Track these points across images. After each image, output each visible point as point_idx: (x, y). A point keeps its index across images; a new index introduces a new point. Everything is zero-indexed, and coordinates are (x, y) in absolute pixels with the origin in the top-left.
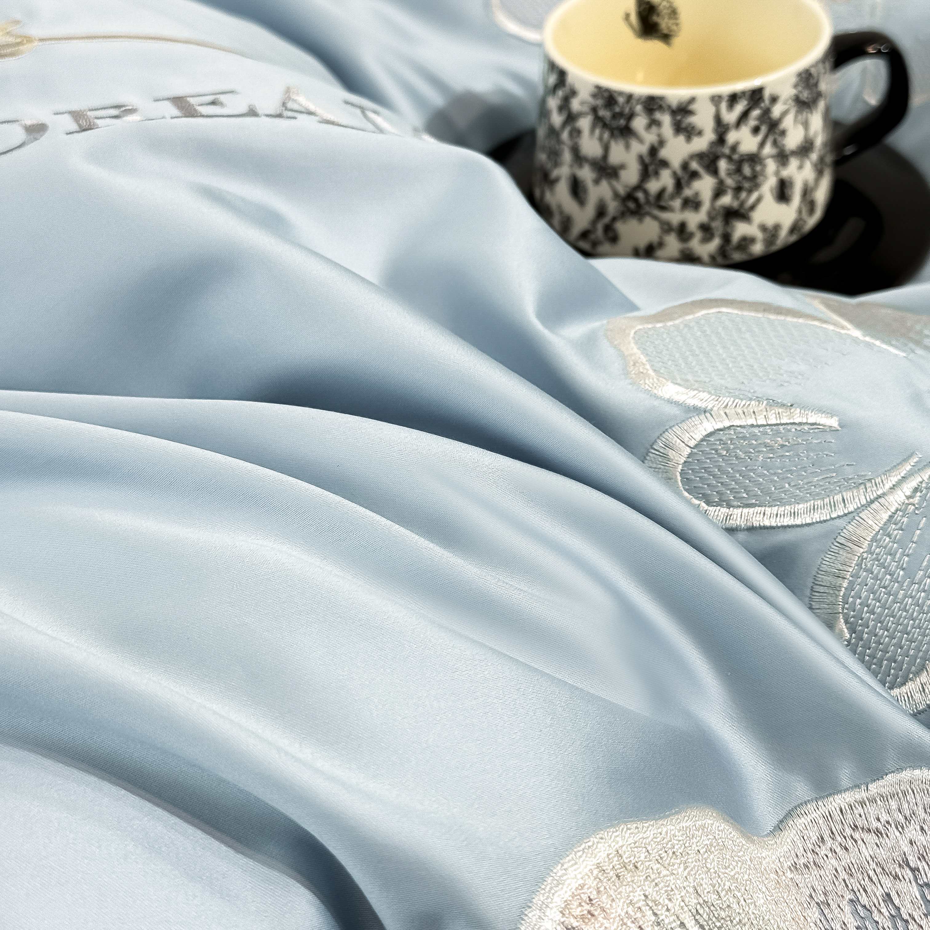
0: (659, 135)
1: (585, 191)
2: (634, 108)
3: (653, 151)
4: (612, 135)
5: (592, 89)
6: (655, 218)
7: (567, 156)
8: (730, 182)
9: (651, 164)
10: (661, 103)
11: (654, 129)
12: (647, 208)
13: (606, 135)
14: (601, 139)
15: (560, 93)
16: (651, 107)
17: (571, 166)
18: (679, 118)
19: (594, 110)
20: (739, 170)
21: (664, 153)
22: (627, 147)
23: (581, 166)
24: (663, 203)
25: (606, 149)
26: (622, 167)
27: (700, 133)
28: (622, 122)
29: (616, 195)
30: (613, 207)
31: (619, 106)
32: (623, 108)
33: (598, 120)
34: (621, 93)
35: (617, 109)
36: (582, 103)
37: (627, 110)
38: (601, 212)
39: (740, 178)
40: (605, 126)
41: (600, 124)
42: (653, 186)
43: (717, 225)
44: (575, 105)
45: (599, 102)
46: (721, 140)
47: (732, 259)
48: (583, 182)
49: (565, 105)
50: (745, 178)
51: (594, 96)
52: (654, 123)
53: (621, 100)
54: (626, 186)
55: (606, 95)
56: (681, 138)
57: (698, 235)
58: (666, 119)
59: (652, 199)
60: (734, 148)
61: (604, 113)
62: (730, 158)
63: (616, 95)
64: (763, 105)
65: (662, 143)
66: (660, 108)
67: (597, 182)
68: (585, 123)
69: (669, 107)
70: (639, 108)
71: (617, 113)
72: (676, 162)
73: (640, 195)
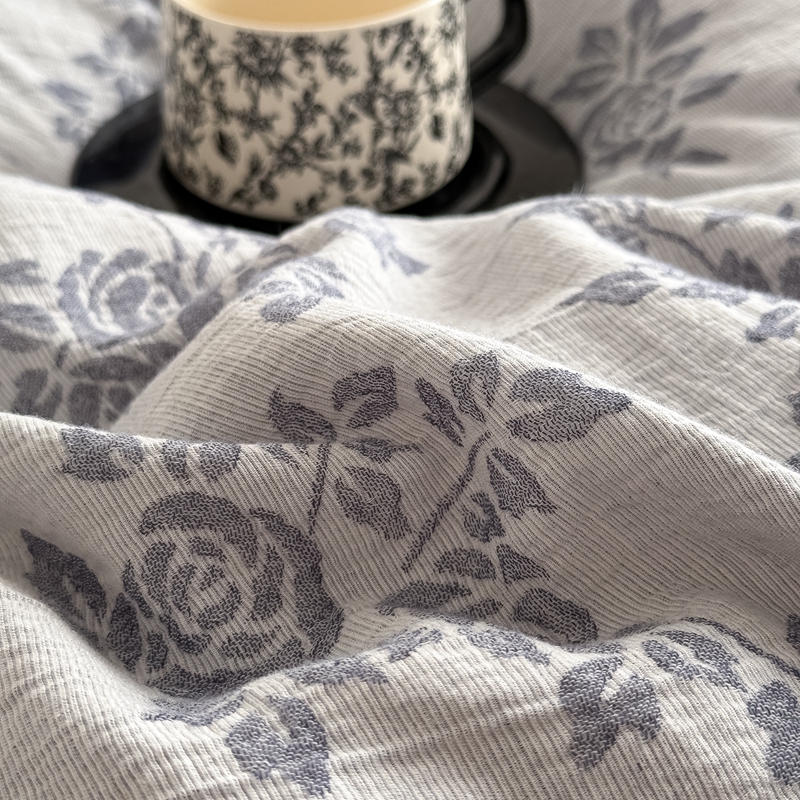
0: (312, 79)
1: (235, 147)
2: (283, 52)
3: (307, 96)
4: (260, 84)
5: (233, 36)
6: (316, 168)
7: (209, 112)
8: (388, 122)
9: (306, 111)
10: (311, 44)
11: (307, 73)
12: (306, 160)
13: (254, 85)
14: (248, 89)
15: (194, 45)
16: (301, 49)
17: (216, 123)
18: (332, 58)
19: (238, 58)
20: (395, 110)
21: (319, 97)
22: (279, 94)
23: (227, 122)
24: (321, 152)
25: (255, 99)
26: (275, 116)
27: (355, 73)
28: (271, 69)
29: (271, 148)
30: (268, 160)
31: (265, 52)
32: (271, 53)
33: (243, 68)
34: (267, 37)
35: (265, 55)
36: (224, 52)
37: (275, 55)
38: (255, 167)
39: (397, 118)
40: (251, 74)
41: (245, 74)
42: (310, 134)
43: (379, 168)
44: (214, 55)
45: (243, 49)
46: (376, 78)
47: (396, 204)
48: (230, 139)
49: (201, 57)
50: (402, 116)
51: (236, 43)
52: (306, 65)
53: (268, 44)
54: (281, 137)
55: (250, 40)
56: (336, 80)
57: (361, 182)
58: (318, 60)
59: (310, 148)
60: (389, 86)
61: (249, 60)
62: (386, 97)
63: (260, 40)
64: (412, 39)
65: (316, 86)
66: (312, 48)
67: (247, 136)
68: (227, 74)
69: (321, 47)
70: (288, 52)
71: (263, 60)
72: (332, 106)
73: (297, 145)
